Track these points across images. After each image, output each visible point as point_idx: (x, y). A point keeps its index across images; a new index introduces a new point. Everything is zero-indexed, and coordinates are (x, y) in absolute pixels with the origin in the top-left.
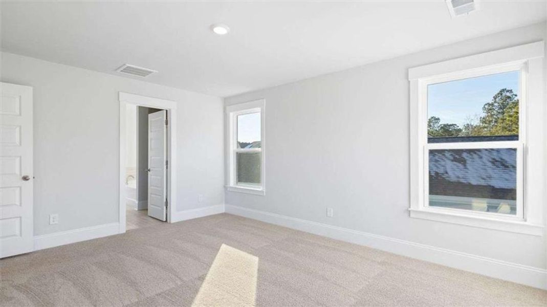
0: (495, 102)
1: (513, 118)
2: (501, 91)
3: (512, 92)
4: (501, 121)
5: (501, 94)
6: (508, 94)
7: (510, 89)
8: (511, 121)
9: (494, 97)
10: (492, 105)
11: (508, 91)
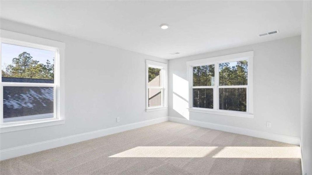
0: (20, 58)
1: (36, 70)
2: (23, 53)
3: (30, 55)
4: (28, 70)
5: (24, 55)
6: (28, 56)
7: (28, 53)
8: (35, 71)
9: (19, 55)
10: (18, 59)
11: (27, 54)
